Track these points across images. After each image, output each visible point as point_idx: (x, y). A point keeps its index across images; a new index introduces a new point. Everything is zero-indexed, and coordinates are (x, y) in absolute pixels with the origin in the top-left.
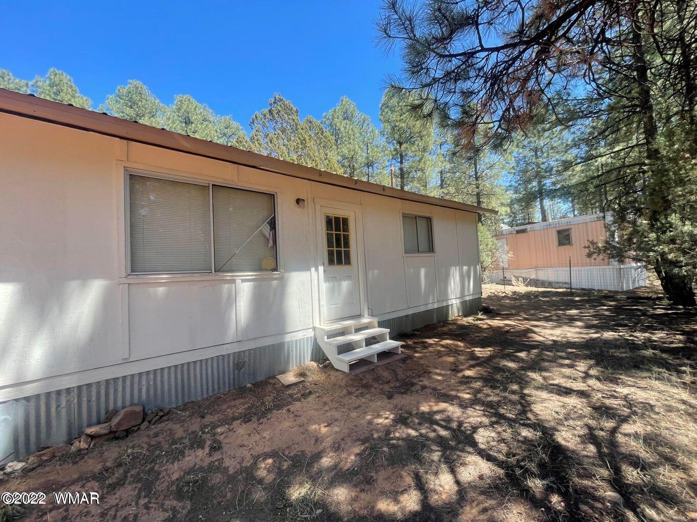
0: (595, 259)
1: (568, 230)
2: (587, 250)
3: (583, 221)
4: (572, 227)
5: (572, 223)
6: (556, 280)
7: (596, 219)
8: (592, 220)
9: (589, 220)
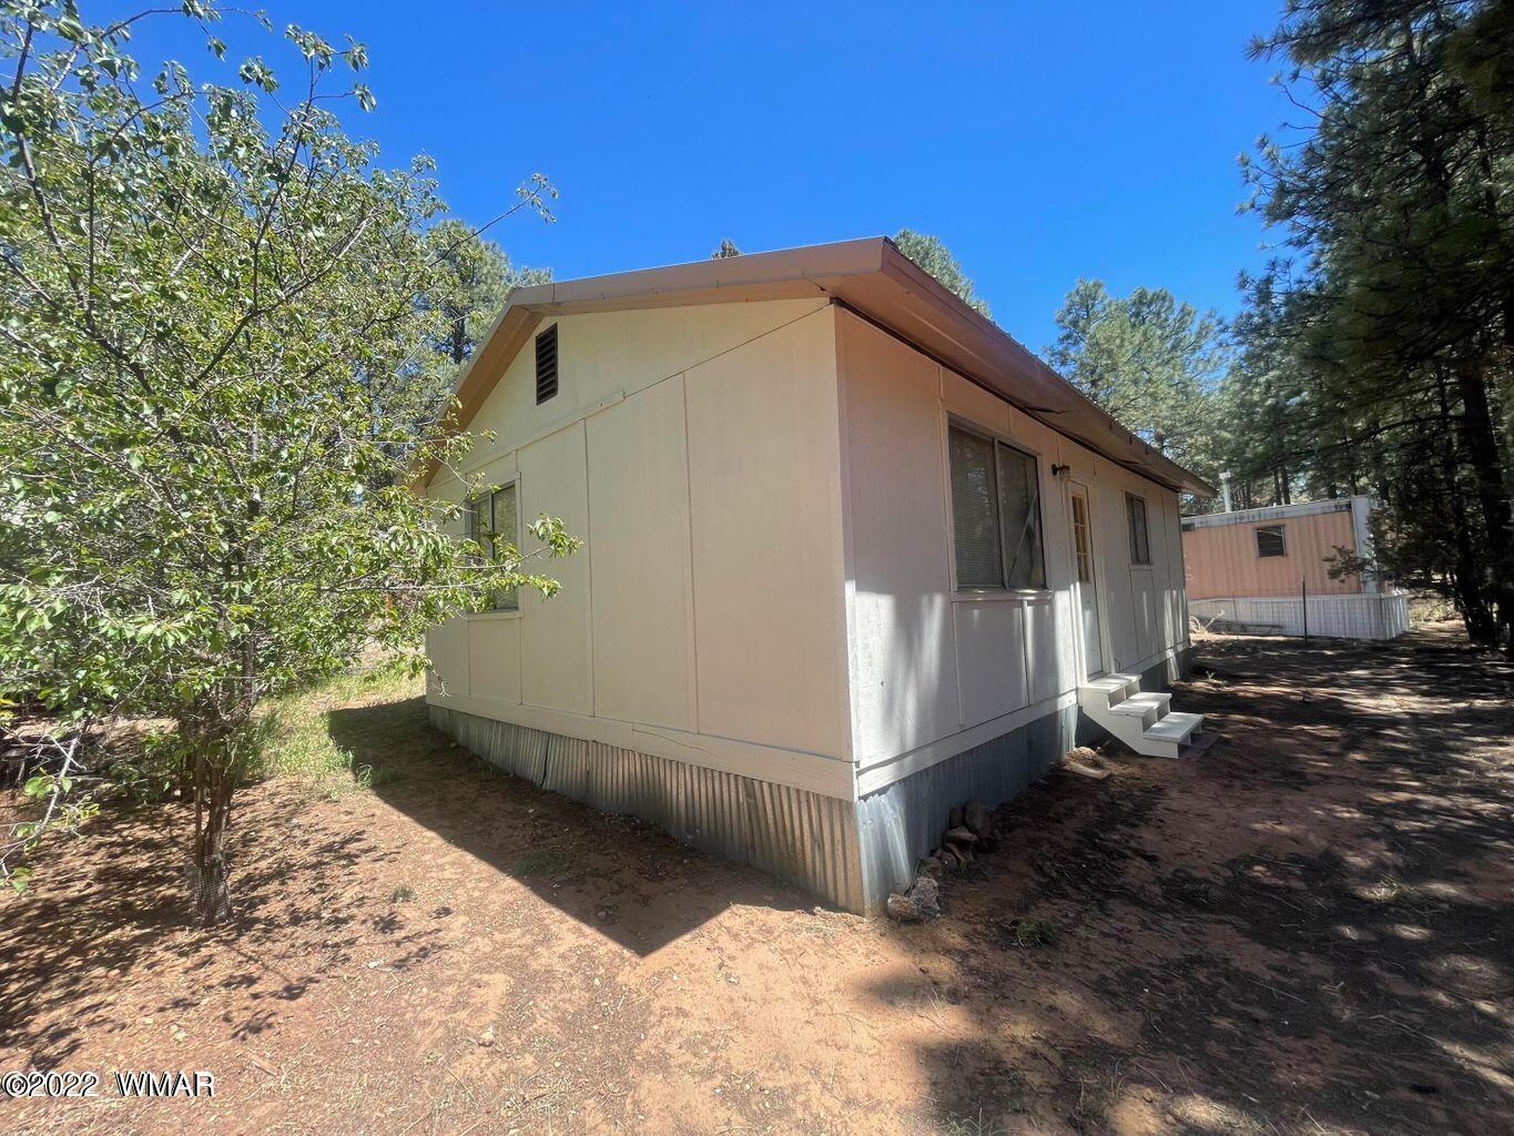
0: (1343, 581)
1: (1278, 528)
2: (1327, 566)
3: (1306, 513)
4: (1288, 522)
5: (1286, 515)
6: (1255, 620)
7: (1334, 509)
8: (1326, 510)
9: (1319, 511)
